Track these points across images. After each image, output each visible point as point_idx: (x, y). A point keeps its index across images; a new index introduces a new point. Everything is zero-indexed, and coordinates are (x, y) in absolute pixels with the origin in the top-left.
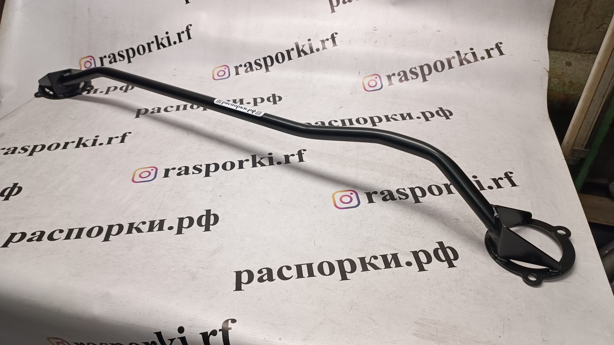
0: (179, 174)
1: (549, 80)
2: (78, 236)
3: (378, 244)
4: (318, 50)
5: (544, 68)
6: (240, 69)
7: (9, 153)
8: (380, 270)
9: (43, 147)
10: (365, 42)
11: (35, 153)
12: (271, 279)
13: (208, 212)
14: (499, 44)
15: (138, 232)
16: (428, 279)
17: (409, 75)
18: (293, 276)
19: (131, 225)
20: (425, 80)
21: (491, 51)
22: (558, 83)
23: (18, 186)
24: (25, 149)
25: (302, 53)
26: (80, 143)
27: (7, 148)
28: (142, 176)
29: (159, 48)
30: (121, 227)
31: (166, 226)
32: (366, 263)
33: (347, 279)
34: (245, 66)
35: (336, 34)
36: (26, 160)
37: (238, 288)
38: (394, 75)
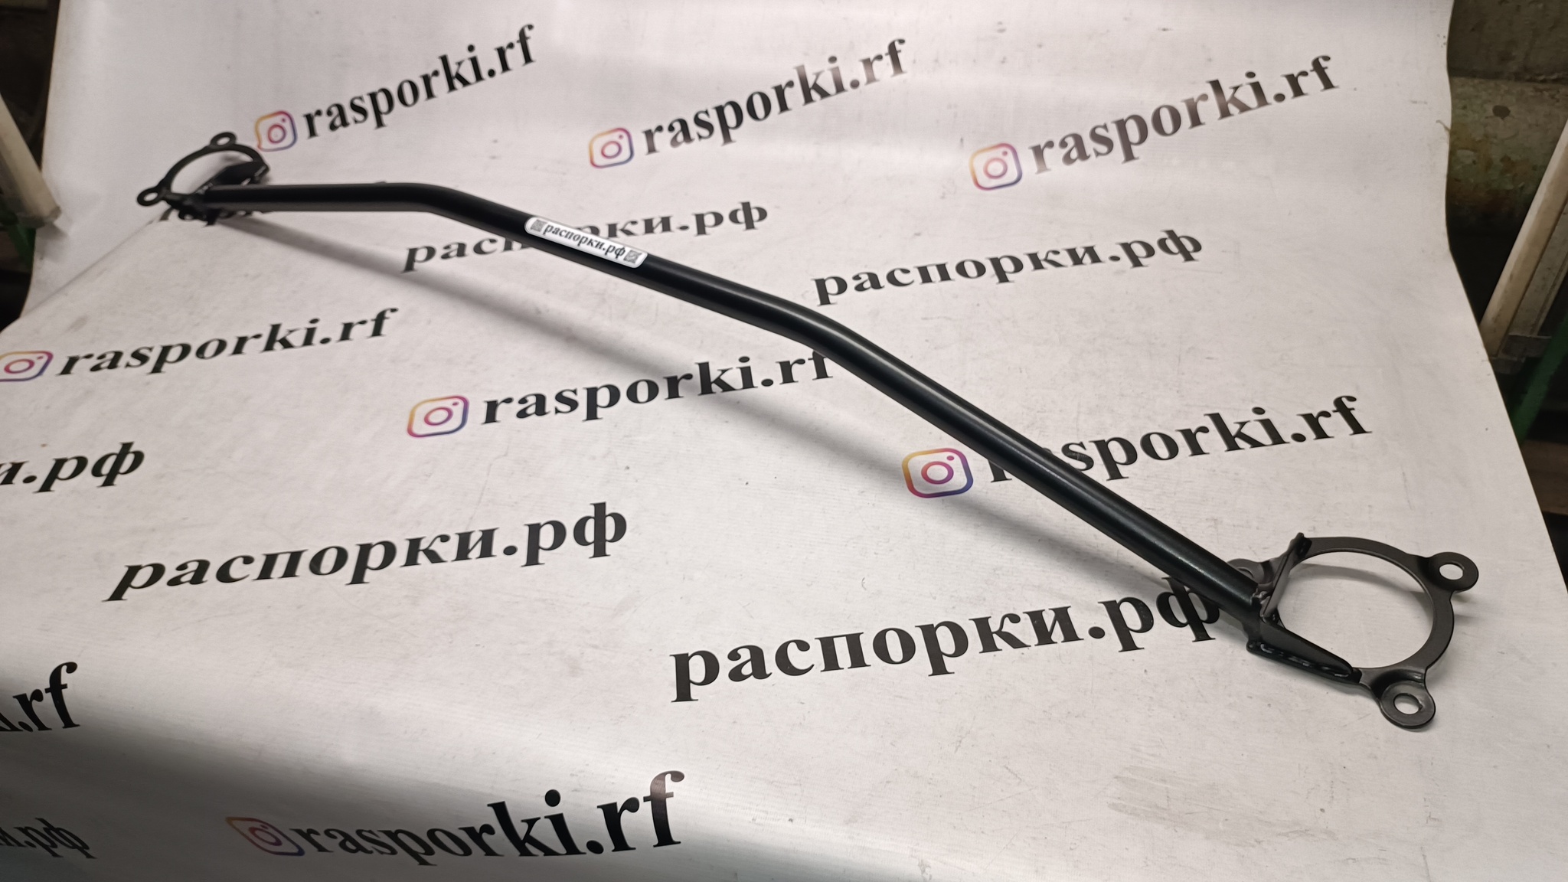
0: (522, 414)
1: (1452, 153)
2: (290, 571)
3: (1020, 584)
4: (855, 84)
5: (1438, 121)
6: (657, 136)
7: (102, 366)
8: (1026, 649)
9: (186, 349)
10: (974, 61)
11: (166, 367)
12: (760, 672)
13: (600, 508)
14: (1321, 61)
15: (433, 562)
16: (1146, 671)
17: (1090, 145)
18: (813, 666)
19: (414, 544)
20: (1129, 156)
21: (1301, 80)
22: (1474, 162)
23: (133, 448)
24: (140, 357)
25: (814, 95)
26: (275, 339)
27: (97, 354)
28: (433, 419)
29: (452, 88)
30: (390, 551)
31: (498, 547)
32: (993, 630)
33: (944, 672)
34: (671, 128)
35: (902, 41)
36: (148, 383)
37: (683, 694)
38: (1050, 144)
